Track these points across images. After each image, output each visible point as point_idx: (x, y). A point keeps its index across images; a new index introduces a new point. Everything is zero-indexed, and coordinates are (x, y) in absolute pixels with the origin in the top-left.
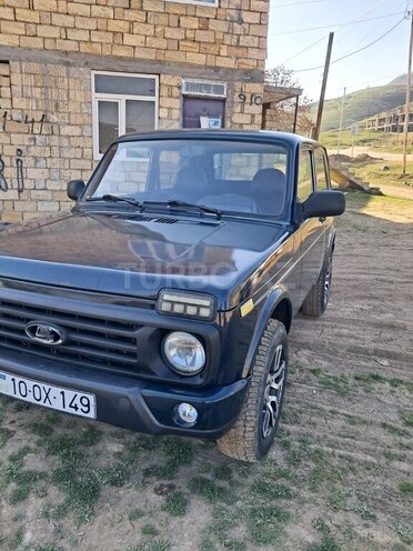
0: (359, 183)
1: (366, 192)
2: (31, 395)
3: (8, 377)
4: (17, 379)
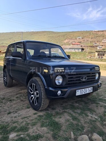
2: (83, 92)
3: (79, 90)
4: (81, 90)
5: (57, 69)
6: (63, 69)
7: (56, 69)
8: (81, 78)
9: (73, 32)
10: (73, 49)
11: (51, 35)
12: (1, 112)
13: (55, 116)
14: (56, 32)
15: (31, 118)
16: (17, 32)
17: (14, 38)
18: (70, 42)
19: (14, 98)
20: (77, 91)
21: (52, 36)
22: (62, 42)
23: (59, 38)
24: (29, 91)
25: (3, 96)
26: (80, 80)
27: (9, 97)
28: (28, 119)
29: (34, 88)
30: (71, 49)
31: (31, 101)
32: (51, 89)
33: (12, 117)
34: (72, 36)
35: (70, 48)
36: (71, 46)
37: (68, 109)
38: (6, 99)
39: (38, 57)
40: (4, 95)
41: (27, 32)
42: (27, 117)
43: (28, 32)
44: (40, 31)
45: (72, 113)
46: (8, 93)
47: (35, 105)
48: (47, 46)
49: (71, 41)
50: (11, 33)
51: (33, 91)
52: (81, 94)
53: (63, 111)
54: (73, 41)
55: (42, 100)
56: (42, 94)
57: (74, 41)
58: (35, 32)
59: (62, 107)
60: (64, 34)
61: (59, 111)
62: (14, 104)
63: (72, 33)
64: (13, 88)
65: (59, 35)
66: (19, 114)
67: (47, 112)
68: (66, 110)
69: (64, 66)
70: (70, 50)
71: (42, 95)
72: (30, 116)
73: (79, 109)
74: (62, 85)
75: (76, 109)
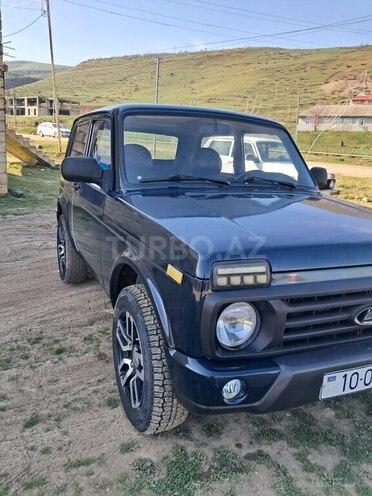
0: (46, 160)
1: (54, 168)
2: (361, 383)
3: (339, 375)
4: (349, 373)
5: (229, 271)
6: (262, 269)
7: (221, 271)
8: (358, 311)
9: (361, 48)
10: (357, 121)
11: (271, 64)
12: (3, 409)
13: (207, 476)
14: (294, 50)
15: (101, 474)
16: (145, 56)
17: (134, 77)
18: (346, 93)
19: (77, 342)
20: (326, 378)
21: (274, 66)
22: (315, 89)
23: (302, 74)
24: (118, 335)
25: (40, 323)
26: (350, 322)
27: (58, 335)
28: (90, 474)
29: (130, 333)
30: (345, 120)
31: (123, 383)
32: (193, 365)
33: (32, 449)
34: (356, 65)
35: (343, 117)
36: (350, 108)
37: (281, 436)
38: (45, 341)
39: (167, 185)
40: (45, 321)
41: (181, 54)
42: (88, 463)
43: (186, 54)
44: (231, 48)
45: (293, 467)
46: (61, 314)
47: (133, 406)
48: (219, 127)
49: (352, 86)
50: (125, 57)
51: (129, 342)
52: (348, 391)
53: (253, 450)
54: (357, 84)
55: (156, 400)
56: (157, 376)
57: (363, 85)
58: (213, 51)
59: (254, 424)
60: (325, 57)
61: (233, 447)
62: (68, 372)
63: (355, 55)
64: (88, 289)
65: (305, 64)
66: (65, 433)
67: (182, 442)
68: (266, 449)
69: (272, 253)
70: (341, 125)
71: (156, 383)
72: (101, 460)
73: (331, 442)
74: (248, 346)
75: (315, 444)
